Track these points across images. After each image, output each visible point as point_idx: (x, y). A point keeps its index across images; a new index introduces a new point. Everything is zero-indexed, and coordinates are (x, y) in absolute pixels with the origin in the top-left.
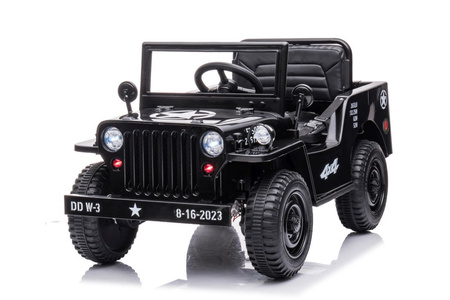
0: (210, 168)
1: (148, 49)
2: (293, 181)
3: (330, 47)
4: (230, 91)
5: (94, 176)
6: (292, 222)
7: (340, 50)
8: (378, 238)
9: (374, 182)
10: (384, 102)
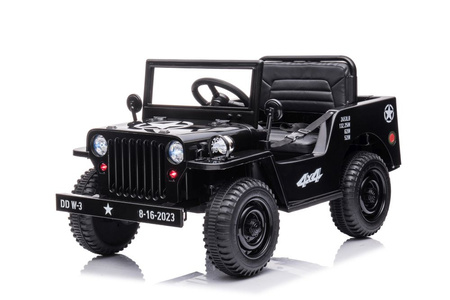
0: (174, 174)
1: (151, 66)
2: (251, 189)
3: (336, 64)
4: (221, 104)
5: (92, 178)
6: (250, 226)
7: (344, 66)
8: (378, 244)
9: (371, 191)
10: (389, 116)
